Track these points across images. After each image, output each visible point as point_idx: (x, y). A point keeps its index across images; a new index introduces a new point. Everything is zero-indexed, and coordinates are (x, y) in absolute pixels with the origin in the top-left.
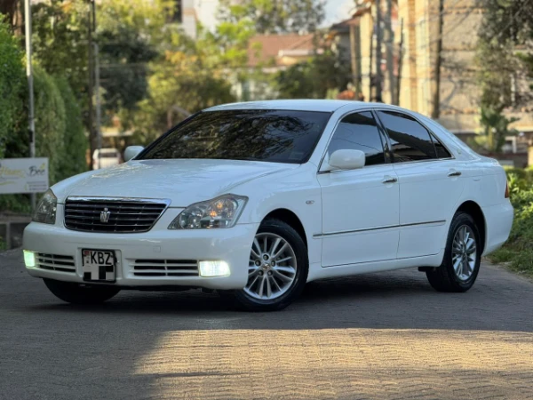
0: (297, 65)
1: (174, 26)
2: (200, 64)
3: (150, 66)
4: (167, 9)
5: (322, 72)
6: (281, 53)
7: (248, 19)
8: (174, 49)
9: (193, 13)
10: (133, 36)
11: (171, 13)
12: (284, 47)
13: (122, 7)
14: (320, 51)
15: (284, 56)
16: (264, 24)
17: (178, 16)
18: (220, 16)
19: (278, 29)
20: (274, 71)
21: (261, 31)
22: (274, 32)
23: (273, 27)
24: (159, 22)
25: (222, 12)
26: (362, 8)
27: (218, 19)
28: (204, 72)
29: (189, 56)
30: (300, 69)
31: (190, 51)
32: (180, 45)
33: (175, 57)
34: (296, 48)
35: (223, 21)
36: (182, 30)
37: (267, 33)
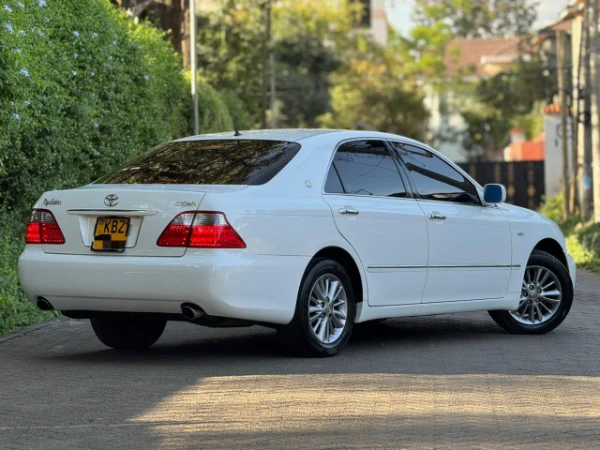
0: (501, 74)
1: (361, 31)
2: (389, 75)
3: (333, 77)
4: (354, 13)
5: (528, 81)
6: (484, 60)
7: (448, 21)
8: (361, 58)
9: (384, 15)
10: (314, 44)
11: (358, 17)
12: (487, 53)
13: (304, 11)
14: (527, 58)
15: (487, 63)
16: (466, 26)
17: (366, 20)
18: (416, 17)
19: (481, 31)
20: (474, 80)
21: (463, 34)
22: (477, 35)
23: (476, 29)
24: (345, 28)
25: (419, 13)
26: (573, 10)
27: (414, 20)
28: (393, 84)
29: (378, 65)
30: (505, 78)
31: (379, 60)
32: (368, 52)
33: (361, 67)
34: (501, 53)
35: (420, 23)
36: (371, 36)
37: (470, 37)
